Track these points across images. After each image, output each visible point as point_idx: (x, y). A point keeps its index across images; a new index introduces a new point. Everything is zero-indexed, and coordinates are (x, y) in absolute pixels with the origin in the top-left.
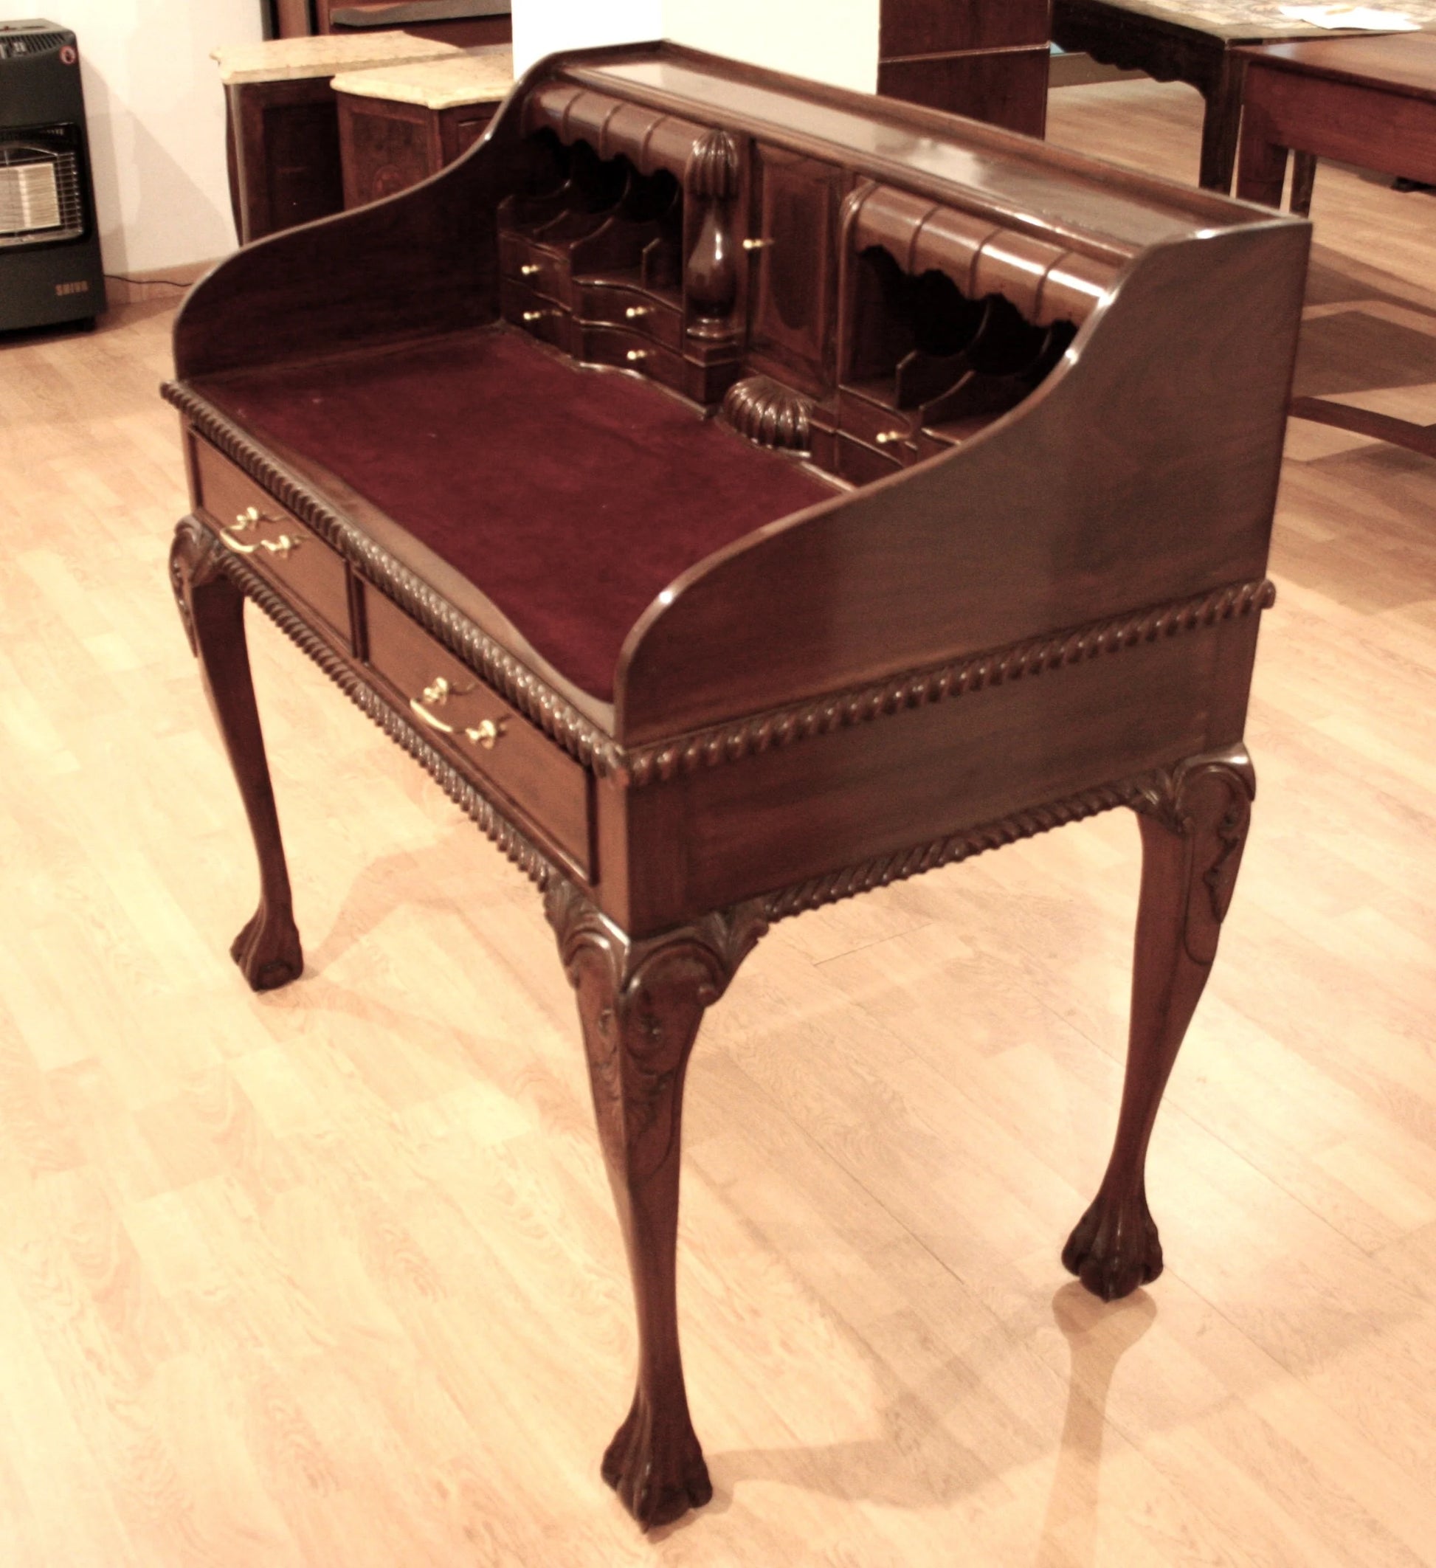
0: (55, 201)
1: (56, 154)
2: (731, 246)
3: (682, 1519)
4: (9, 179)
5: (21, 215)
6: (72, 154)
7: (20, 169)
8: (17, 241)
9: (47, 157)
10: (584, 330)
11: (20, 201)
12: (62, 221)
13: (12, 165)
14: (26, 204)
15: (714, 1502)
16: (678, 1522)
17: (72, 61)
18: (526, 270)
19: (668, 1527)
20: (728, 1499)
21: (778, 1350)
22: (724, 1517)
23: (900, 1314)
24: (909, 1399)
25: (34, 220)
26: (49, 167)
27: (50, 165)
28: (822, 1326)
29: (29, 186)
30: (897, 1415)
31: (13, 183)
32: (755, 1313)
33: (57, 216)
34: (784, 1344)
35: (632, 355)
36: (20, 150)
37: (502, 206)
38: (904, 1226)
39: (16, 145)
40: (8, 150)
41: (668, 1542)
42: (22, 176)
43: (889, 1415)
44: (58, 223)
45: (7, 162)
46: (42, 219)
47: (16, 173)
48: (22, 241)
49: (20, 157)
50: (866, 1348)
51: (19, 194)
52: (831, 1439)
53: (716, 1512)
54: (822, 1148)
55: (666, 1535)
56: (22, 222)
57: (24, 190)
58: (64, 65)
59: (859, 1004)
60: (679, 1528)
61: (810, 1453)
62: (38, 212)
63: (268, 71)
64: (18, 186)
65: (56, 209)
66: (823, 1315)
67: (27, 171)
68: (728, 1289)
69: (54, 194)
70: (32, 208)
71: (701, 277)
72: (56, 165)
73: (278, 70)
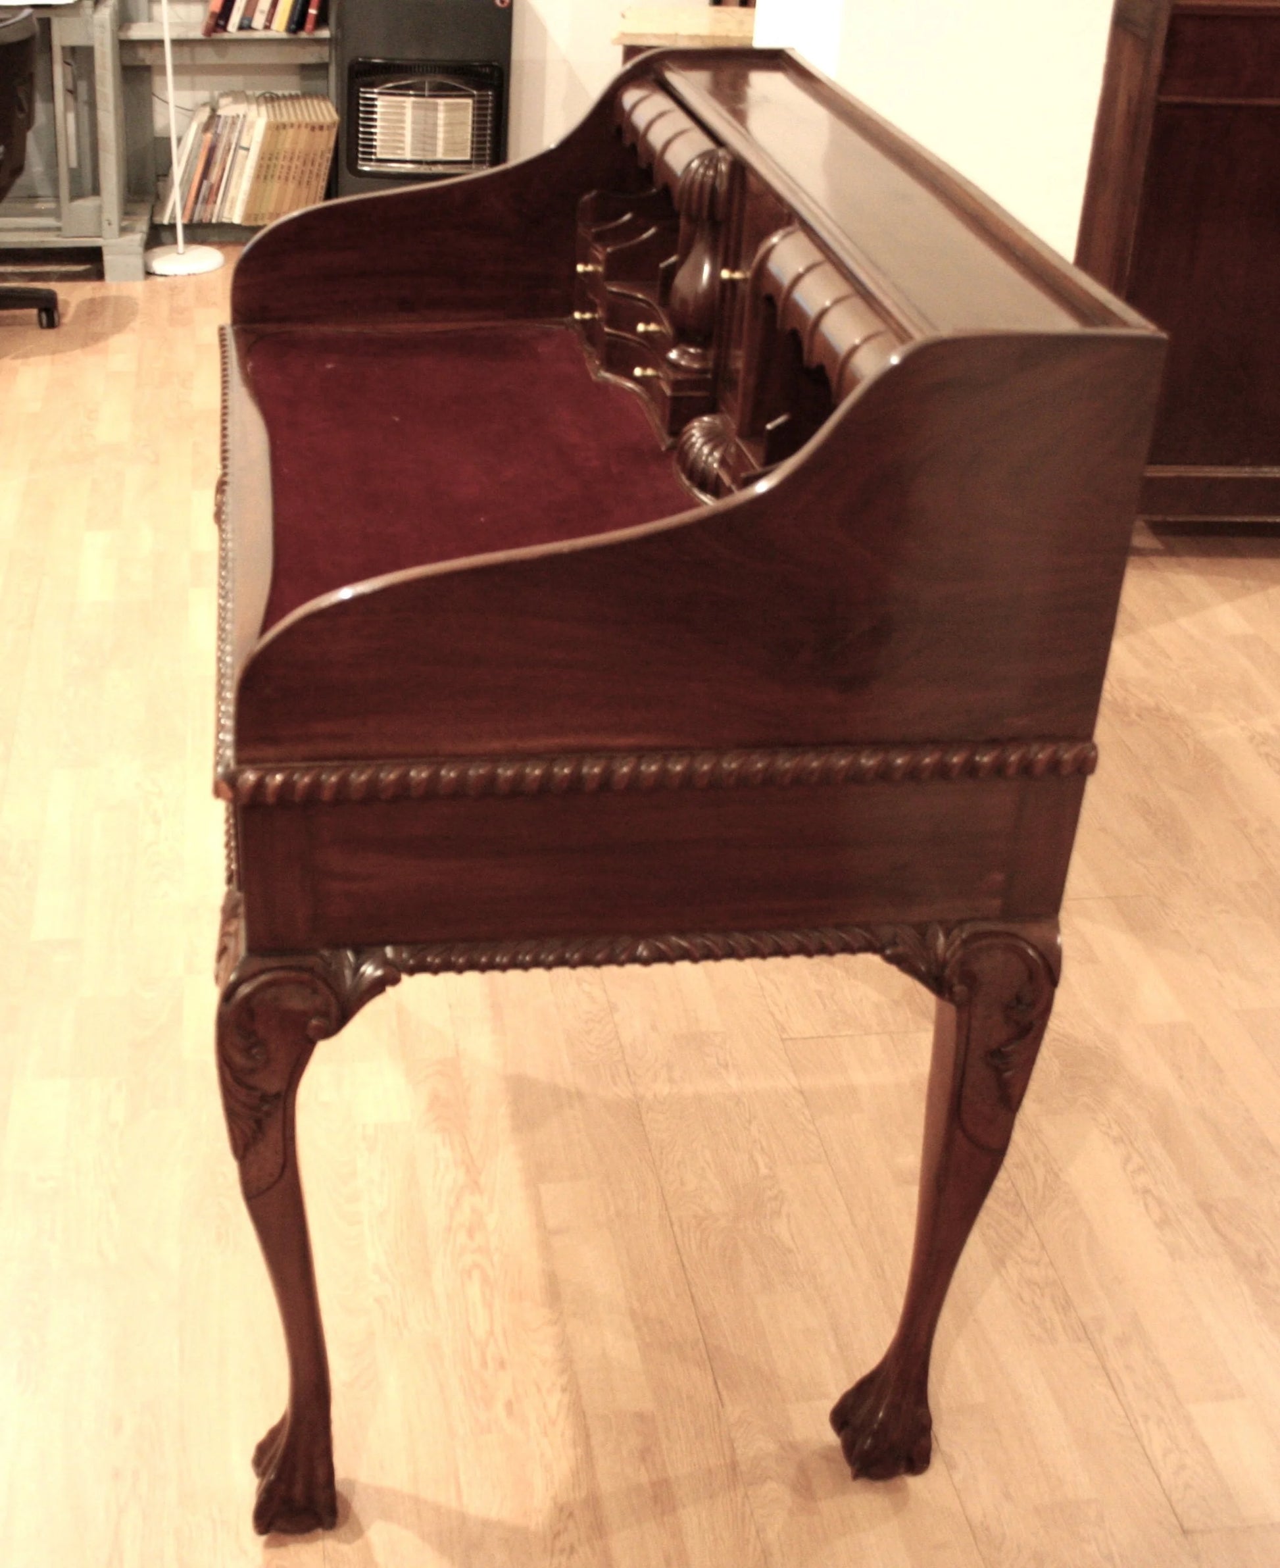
0: (469, 136)
1: (475, 92)
2: (714, 274)
3: (307, 1536)
4: (426, 109)
5: (435, 145)
6: (490, 93)
7: (441, 101)
8: (425, 169)
9: (467, 93)
10: (608, 338)
11: (436, 131)
12: (472, 156)
13: (431, 96)
14: (441, 135)
15: (342, 1531)
16: (299, 1537)
17: (505, 5)
18: (580, 268)
19: (288, 1538)
20: (358, 1532)
21: (500, 1409)
22: (345, 1548)
23: (641, 1417)
24: (593, 1502)
25: (446, 151)
26: (468, 104)
27: (469, 101)
28: (556, 1401)
29: (446, 118)
30: (571, 1515)
31: (430, 114)
32: (502, 1365)
33: (469, 151)
34: (509, 1406)
35: (638, 372)
36: (443, 84)
37: (586, 197)
38: (701, 1329)
39: (440, 79)
40: (430, 83)
41: (282, 1551)
42: (441, 108)
43: (564, 1512)
44: (468, 158)
45: (427, 93)
46: (455, 152)
47: (436, 104)
48: (430, 169)
49: (441, 91)
50: (584, 1438)
51: (435, 125)
52: (493, 1514)
53: (340, 1540)
54: (672, 1225)
55: (282, 1544)
56: (434, 152)
57: (441, 122)
58: (498, 9)
59: (802, 1092)
60: (297, 1542)
61: (463, 1518)
62: (450, 144)
63: (656, 36)
64: (436, 118)
65: (469, 144)
66: (564, 1390)
67: (446, 104)
68: (491, 1333)
69: (469, 129)
70: (446, 140)
71: (684, 302)
72: (474, 102)
73: (666, 36)
